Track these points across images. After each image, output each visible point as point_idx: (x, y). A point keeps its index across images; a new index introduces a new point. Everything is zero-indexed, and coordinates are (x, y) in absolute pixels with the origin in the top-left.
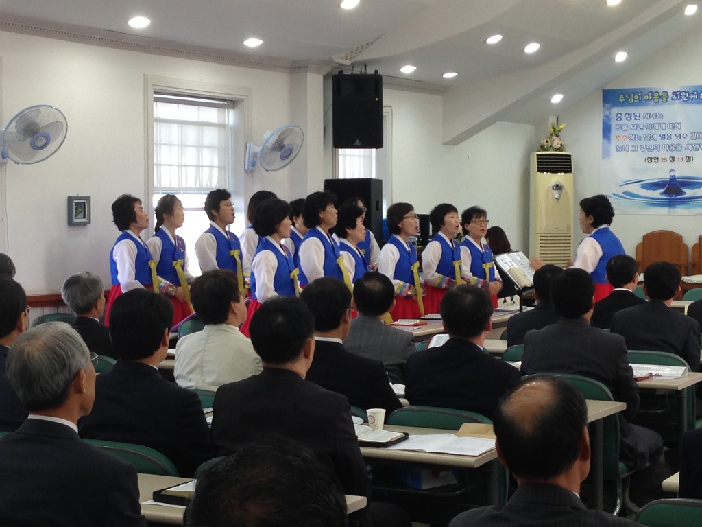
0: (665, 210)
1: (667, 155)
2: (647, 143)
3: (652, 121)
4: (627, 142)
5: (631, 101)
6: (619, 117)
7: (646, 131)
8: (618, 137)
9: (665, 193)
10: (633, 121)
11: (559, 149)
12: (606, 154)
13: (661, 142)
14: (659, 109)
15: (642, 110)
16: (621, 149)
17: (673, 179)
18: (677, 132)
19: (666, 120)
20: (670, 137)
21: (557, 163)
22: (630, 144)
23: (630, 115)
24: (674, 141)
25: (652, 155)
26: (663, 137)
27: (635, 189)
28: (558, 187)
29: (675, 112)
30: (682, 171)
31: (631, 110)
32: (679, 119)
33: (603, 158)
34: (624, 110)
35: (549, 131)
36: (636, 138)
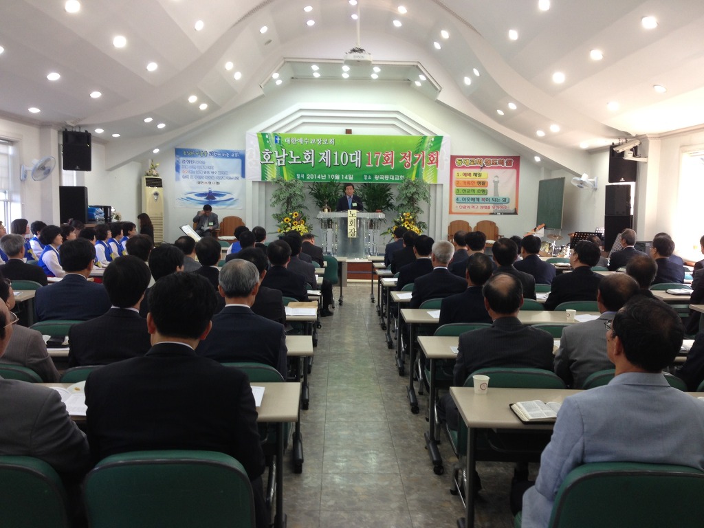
1: (207, 181)
2: (198, 175)
3: (200, 165)
4: (188, 174)
5: (189, 154)
6: (184, 162)
7: (197, 169)
8: (183, 171)
9: (206, 198)
10: (191, 164)
11: (155, 176)
12: (177, 179)
13: (204, 175)
14: (203, 159)
15: (195, 159)
16: (185, 177)
17: (210, 192)
18: (212, 170)
19: (207, 164)
20: (208, 173)
21: (156, 182)
22: (189, 175)
23: (189, 161)
24: (211, 174)
25: (200, 180)
26: (205, 172)
27: (192, 196)
28: (156, 194)
29: (211, 161)
30: (214, 188)
31: (190, 159)
32: (213, 164)
33: (176, 181)
34: (185, 159)
35: (150, 166)
36: (192, 172)
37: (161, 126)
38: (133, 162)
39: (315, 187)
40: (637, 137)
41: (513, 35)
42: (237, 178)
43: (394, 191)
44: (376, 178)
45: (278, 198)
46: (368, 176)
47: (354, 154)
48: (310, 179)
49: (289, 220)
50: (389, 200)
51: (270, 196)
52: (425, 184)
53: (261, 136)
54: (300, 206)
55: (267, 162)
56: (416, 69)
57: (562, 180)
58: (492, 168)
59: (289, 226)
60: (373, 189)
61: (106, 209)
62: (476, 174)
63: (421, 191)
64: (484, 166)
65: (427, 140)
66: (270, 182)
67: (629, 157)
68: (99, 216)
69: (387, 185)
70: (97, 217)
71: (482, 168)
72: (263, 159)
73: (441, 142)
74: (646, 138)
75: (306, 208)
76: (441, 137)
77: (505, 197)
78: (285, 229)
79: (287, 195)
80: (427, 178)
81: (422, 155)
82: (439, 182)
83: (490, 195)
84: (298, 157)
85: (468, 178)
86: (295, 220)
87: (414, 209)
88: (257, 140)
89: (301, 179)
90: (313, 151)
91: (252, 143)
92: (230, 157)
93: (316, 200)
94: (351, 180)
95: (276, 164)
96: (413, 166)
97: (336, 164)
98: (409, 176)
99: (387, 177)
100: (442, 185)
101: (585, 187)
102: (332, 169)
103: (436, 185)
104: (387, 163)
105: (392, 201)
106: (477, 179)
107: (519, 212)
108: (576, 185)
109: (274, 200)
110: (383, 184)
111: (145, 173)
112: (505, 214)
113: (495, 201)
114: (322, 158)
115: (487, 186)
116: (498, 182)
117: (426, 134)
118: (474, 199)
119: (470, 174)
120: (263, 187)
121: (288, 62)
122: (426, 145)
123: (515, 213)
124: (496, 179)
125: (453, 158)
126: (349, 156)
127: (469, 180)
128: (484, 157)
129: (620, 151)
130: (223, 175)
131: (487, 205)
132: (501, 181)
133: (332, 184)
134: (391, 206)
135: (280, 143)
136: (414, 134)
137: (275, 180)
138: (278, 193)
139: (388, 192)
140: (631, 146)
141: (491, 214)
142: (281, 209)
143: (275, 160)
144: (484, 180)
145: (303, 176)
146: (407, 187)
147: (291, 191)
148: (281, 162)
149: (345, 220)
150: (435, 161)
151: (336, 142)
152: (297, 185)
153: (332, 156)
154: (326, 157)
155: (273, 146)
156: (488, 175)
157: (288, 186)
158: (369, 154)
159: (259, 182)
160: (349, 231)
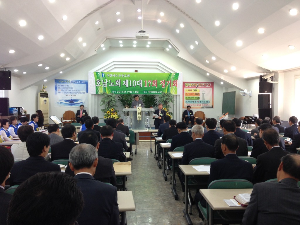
0: (70, 106)
1: (70, 94)
2: (65, 92)
3: (67, 87)
5: (62, 82)
6: (59, 86)
7: (65, 89)
8: (59, 90)
9: (70, 102)
10: (62, 87)
11: (45, 92)
12: (56, 94)
13: (68, 91)
14: (68, 84)
15: (64, 84)
16: (59, 93)
17: (71, 99)
18: (72, 89)
19: (70, 87)
21: (45, 95)
22: (62, 92)
23: (61, 85)
24: (72, 91)
25: (67, 94)
27: (63, 101)
28: (45, 101)
29: (72, 85)
30: (74, 98)
31: (62, 84)
32: (73, 87)
33: (55, 94)
34: (60, 84)
35: (42, 88)
36: (63, 90)
37: (47, 68)
38: (33, 86)
39: (121, 96)
40: (273, 72)
41: (217, 23)
42: (84, 93)
43: (157, 98)
44: (149, 92)
45: (104, 102)
46: (145, 91)
47: (139, 81)
48: (119, 93)
49: (109, 112)
50: (155, 102)
51: (100, 101)
52: (172, 95)
53: (95, 73)
54: (114, 106)
55: (98, 85)
56: (168, 42)
57: (235, 92)
58: (201, 87)
59: (109, 115)
60: (148, 97)
61: (19, 108)
62: (194, 90)
63: (170, 98)
64: (198, 86)
65: (172, 75)
66: (100, 95)
67: (270, 81)
68: (15, 112)
69: (154, 95)
70: (14, 113)
71: (197, 87)
72: (96, 84)
73: (178, 76)
74: (278, 72)
75: (117, 106)
76: (179, 74)
77: (207, 100)
78: (107, 117)
79: (108, 100)
80: (173, 92)
81: (170, 82)
82: (178, 94)
83: (201, 99)
84: (113, 83)
85: (191, 92)
86: (112, 112)
87: (167, 106)
88: (93, 75)
89: (114, 93)
90: (120, 80)
91: (91, 76)
92: (81, 83)
93: (121, 102)
94: (137, 93)
95: (103, 86)
96: (166, 87)
97: (131, 86)
98: (164, 91)
99: (154, 92)
100: (179, 95)
101: (246, 96)
102: (129, 88)
103: (176, 95)
104: (154, 85)
105: (157, 103)
106: (195, 92)
107: (214, 107)
108: (242, 94)
109: (102, 103)
110: (152, 95)
111: (40, 91)
112: (208, 108)
113: (203, 102)
114: (124, 83)
115: (199, 95)
116: (204, 94)
117: (171, 72)
118: (193, 101)
119: (191, 90)
120: (97, 97)
121: (108, 39)
122: (171, 77)
123: (212, 107)
124: (203, 92)
125: (184, 83)
126: (136, 82)
127: (191, 93)
128: (198, 82)
129: (266, 78)
130: (78, 91)
131: (200, 104)
132: (205, 93)
133: (129, 95)
134: (156, 105)
135: (104, 77)
136: (166, 72)
137: (102, 94)
138: (104, 99)
139: (155, 99)
140: (271, 76)
141: (201, 108)
142: (105, 107)
143: (102, 84)
144: (198, 93)
145: (115, 92)
146: (163, 96)
147: (110, 98)
148: (105, 85)
149: (136, 112)
150: (176, 84)
151: (131, 76)
152: (113, 96)
153: (129, 82)
154: (126, 83)
155: (101, 78)
156: (200, 90)
157: (108, 96)
158: (146, 81)
159: (95, 94)
160: (138, 117)
